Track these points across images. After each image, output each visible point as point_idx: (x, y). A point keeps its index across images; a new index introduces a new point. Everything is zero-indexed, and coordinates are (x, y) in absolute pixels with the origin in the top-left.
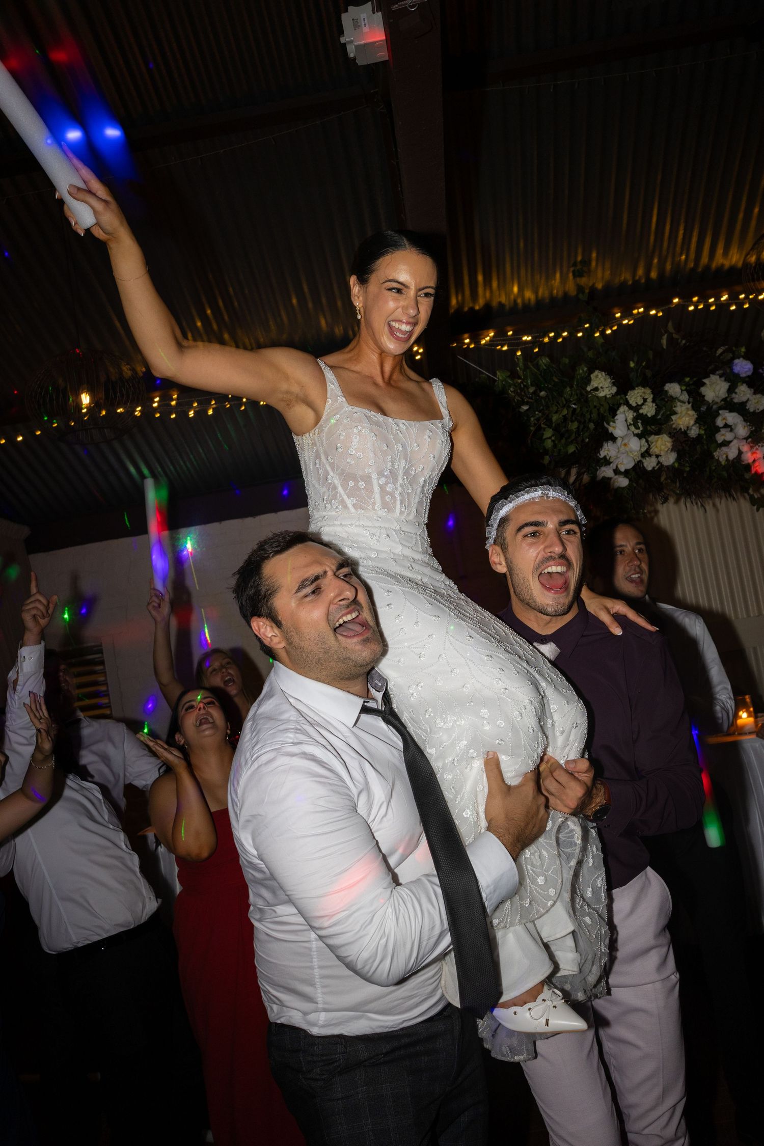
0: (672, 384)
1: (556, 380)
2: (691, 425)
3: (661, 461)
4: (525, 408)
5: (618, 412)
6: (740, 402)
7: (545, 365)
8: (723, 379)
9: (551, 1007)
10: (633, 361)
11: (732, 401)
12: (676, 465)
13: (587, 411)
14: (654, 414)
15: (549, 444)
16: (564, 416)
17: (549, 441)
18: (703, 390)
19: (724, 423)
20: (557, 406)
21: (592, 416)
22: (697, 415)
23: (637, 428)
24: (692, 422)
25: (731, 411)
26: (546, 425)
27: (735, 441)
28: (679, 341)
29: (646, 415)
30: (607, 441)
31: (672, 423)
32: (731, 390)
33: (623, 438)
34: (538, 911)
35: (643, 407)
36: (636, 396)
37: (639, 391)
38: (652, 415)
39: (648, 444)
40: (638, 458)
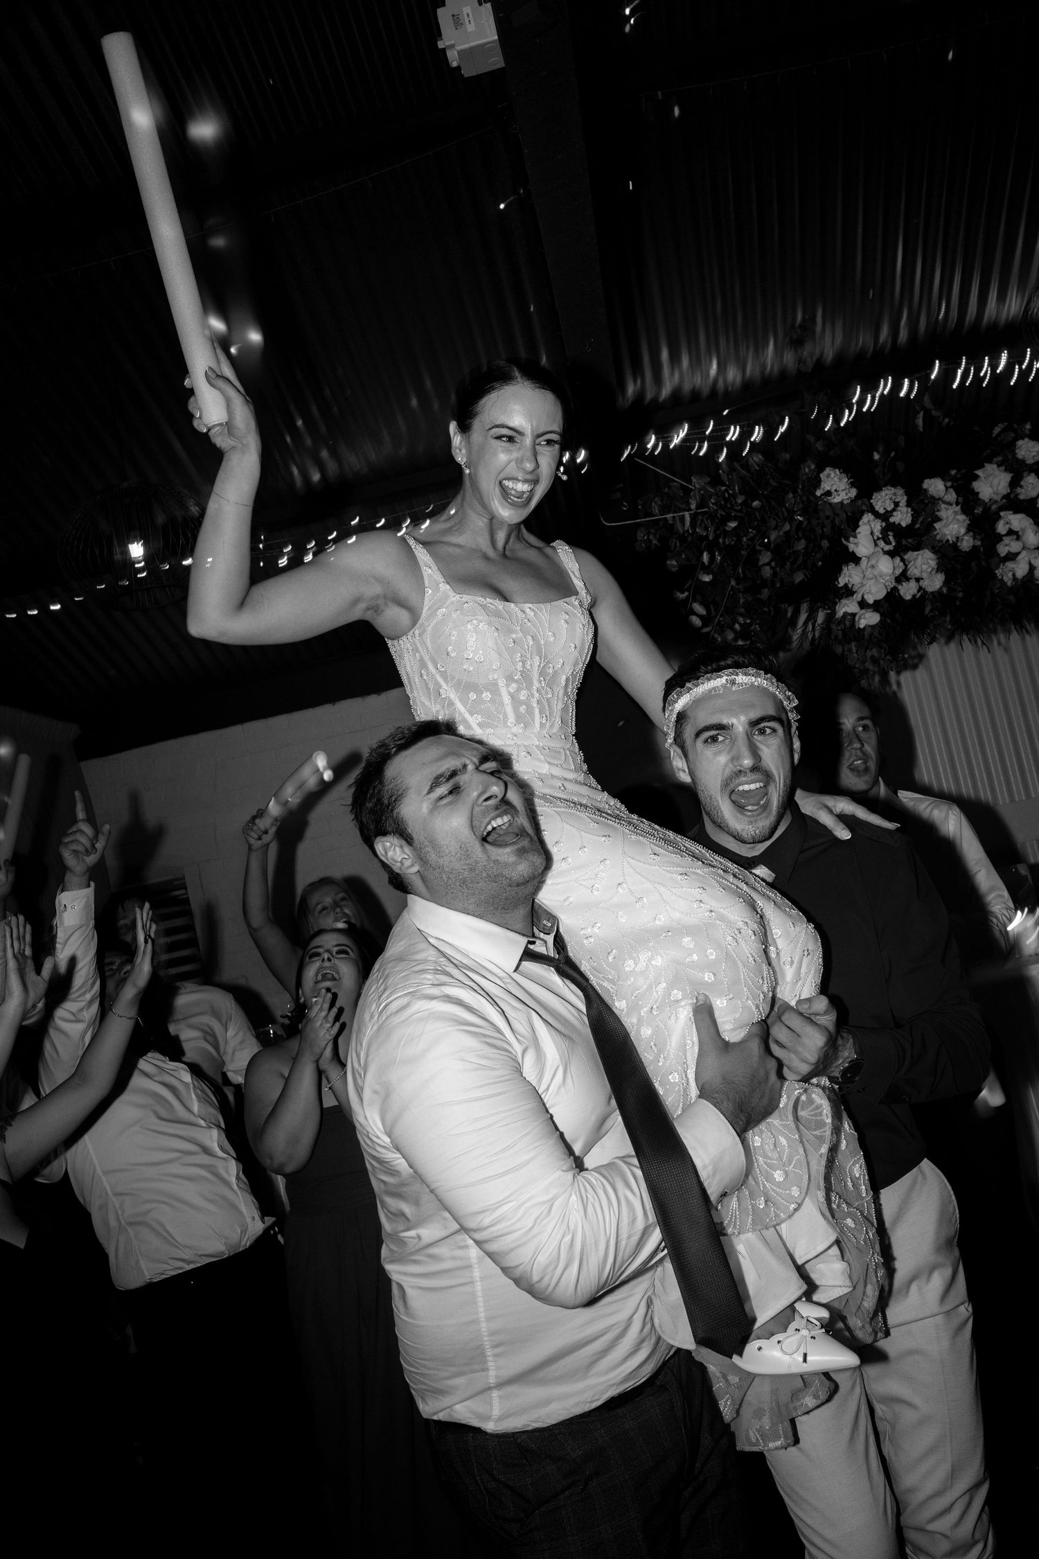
0: (932, 480)
1: (774, 484)
2: (962, 534)
3: (924, 587)
4: (733, 525)
5: (861, 523)
6: (1029, 498)
7: (758, 465)
8: (1003, 468)
9: (809, 1339)
10: (878, 452)
11: (1017, 498)
12: (945, 590)
13: (818, 524)
14: (910, 522)
15: (767, 572)
16: (787, 533)
17: (768, 568)
18: (976, 485)
19: (1007, 529)
20: (776, 520)
21: (825, 530)
22: (970, 520)
23: (887, 542)
24: (963, 531)
25: (1015, 512)
26: (761, 547)
27: (1024, 553)
28: (941, 419)
29: (899, 524)
30: (847, 564)
31: (935, 533)
32: (1015, 483)
33: (868, 558)
34: (777, 1216)
35: (895, 513)
36: (883, 500)
37: (887, 492)
38: (908, 524)
39: (905, 564)
40: (892, 584)
